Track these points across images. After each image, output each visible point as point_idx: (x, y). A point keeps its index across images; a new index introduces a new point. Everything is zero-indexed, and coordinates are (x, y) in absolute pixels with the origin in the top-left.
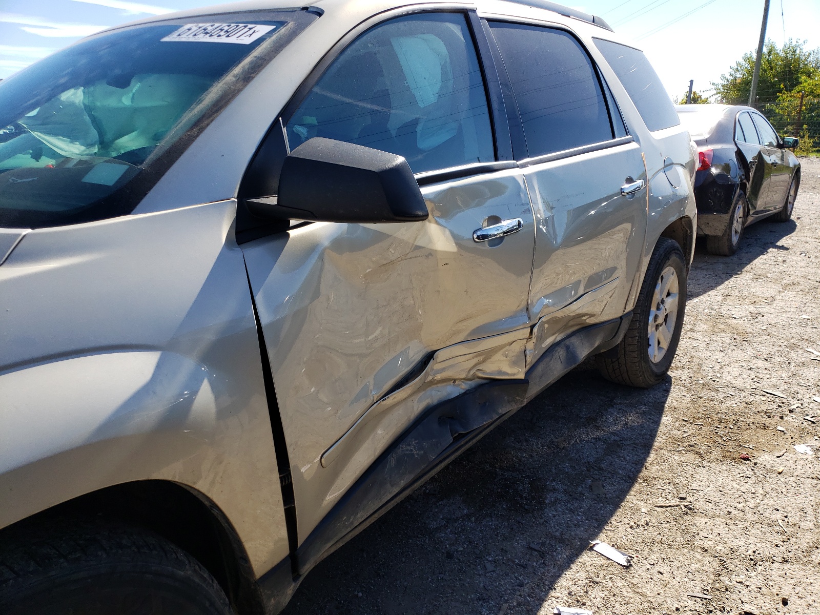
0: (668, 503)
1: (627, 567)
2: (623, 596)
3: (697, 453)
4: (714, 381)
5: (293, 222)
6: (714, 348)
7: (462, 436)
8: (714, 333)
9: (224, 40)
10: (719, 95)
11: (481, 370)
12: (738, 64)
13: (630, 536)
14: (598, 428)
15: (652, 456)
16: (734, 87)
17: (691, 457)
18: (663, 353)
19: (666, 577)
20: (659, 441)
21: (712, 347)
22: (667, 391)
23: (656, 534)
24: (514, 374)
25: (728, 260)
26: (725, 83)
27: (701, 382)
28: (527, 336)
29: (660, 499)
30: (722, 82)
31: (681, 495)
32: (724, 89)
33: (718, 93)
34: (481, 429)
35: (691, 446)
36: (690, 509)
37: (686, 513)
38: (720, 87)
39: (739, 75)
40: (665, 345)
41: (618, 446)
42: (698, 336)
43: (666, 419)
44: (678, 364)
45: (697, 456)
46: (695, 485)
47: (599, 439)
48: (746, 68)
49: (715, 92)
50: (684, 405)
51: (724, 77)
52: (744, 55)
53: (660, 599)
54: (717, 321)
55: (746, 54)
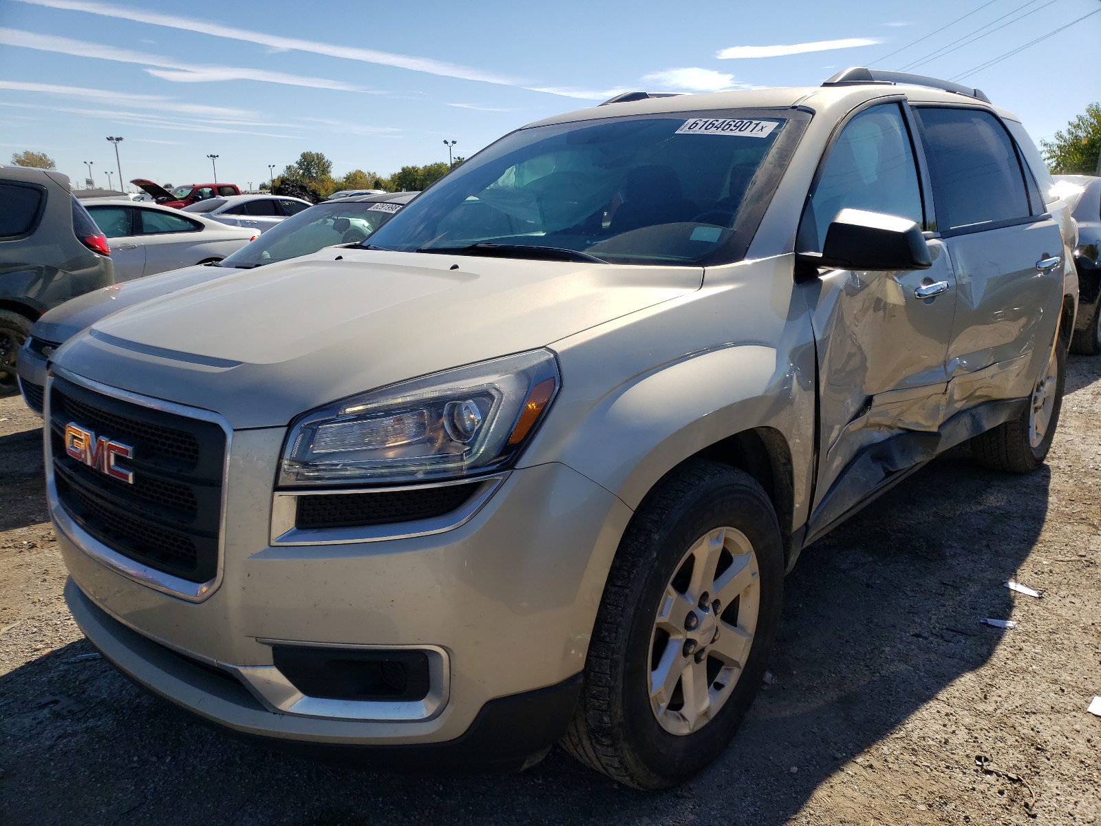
0: (1067, 559)
1: (1040, 598)
2: (1040, 615)
3: (1090, 524)
4: (1096, 469)
5: (820, 271)
6: (1091, 443)
7: (891, 473)
8: (1088, 429)
9: (737, 133)
10: (1054, 159)
11: (902, 420)
12: (1080, 118)
13: (1036, 580)
14: (980, 504)
15: (1045, 526)
16: (1075, 149)
17: (1084, 528)
18: (1040, 439)
19: (1078, 605)
20: (1049, 515)
21: (1089, 441)
22: (1048, 477)
23: (1061, 578)
24: (930, 427)
25: (1092, 359)
26: (1063, 144)
27: (1083, 470)
28: (943, 391)
29: (1060, 556)
30: (1057, 142)
31: (1080, 554)
32: (1061, 152)
33: (1051, 157)
34: (903, 472)
35: (1083, 519)
36: (1092, 563)
37: (1089, 566)
38: (1055, 148)
39: (1081, 134)
40: (1042, 431)
41: (1006, 517)
42: (1071, 431)
43: (1052, 499)
44: (1054, 455)
45: (1091, 527)
46: (1092, 547)
47: (985, 512)
48: (1091, 124)
49: (1048, 155)
50: (1068, 488)
51: (1060, 136)
52: (1087, 107)
53: (1077, 618)
54: (1090, 418)
55: (1091, 106)
